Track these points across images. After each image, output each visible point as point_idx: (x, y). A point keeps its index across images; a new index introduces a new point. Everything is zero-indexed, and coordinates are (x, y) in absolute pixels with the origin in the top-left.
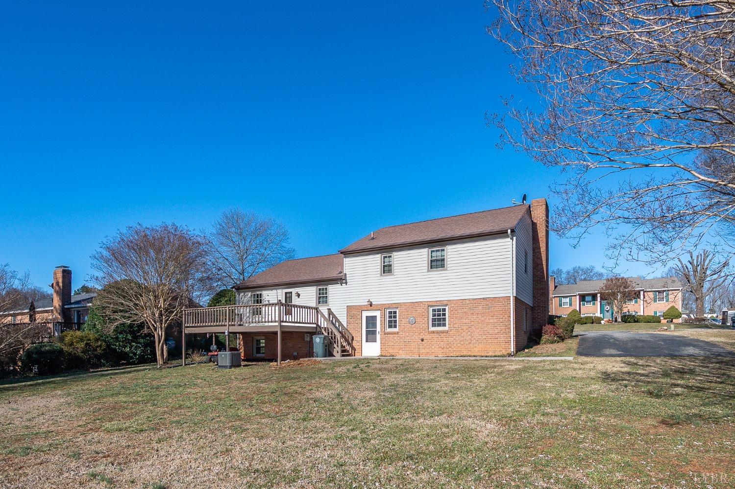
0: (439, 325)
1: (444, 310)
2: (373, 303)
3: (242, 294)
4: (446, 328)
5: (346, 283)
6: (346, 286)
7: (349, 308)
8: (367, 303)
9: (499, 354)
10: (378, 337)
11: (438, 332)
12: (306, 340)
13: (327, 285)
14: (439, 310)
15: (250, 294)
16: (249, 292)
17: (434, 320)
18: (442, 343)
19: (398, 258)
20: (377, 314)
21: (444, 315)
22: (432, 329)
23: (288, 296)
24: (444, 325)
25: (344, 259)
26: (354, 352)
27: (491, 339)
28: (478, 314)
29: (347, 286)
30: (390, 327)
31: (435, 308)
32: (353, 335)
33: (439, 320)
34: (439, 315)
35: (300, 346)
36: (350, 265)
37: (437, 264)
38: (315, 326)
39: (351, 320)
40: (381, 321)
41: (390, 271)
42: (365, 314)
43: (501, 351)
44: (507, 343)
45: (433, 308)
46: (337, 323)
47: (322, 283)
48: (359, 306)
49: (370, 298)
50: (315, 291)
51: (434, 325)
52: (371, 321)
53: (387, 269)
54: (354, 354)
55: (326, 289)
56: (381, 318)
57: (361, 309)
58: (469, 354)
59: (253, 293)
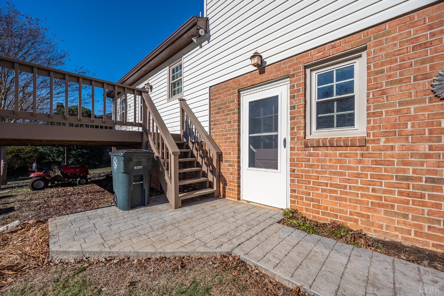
2: (269, 61)
5: (209, 40)
7: (214, 92)
10: (285, 155)
13: (182, 57)
20: (281, 90)
26: (224, 188)
30: (323, 123)
32: (222, 149)
38: (141, 129)
39: (218, 117)
40: (292, 108)
42: (246, 98)
48: (234, 80)
54: (224, 192)
55: (181, 65)
56: (292, 97)
57: (240, 84)
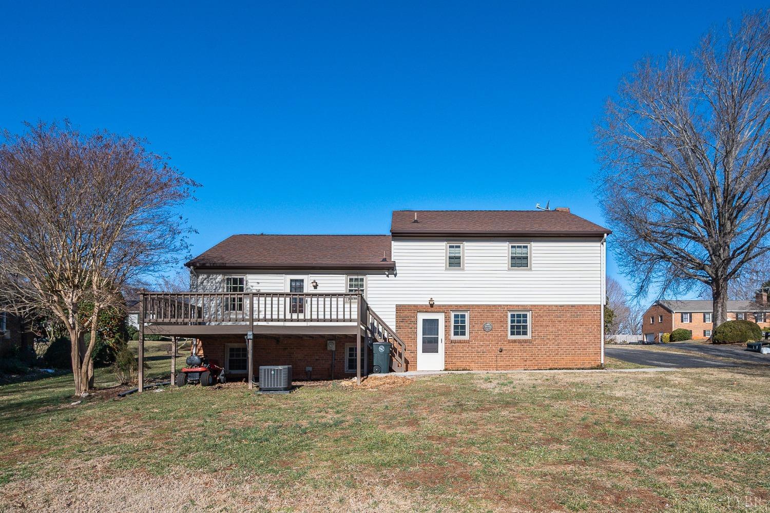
0: (518, 333)
1: (525, 316)
2: (436, 303)
3: (205, 276)
4: (529, 337)
5: (395, 275)
6: (394, 278)
7: (400, 309)
8: (427, 303)
9: (588, 366)
10: (441, 346)
11: (520, 341)
12: (329, 348)
13: (365, 274)
14: (519, 316)
15: (220, 278)
16: (219, 273)
17: (512, 327)
18: (525, 354)
19: (469, 249)
20: (441, 317)
21: (525, 321)
22: (510, 337)
23: (297, 287)
24: (525, 333)
25: (393, 242)
26: (406, 366)
27: (579, 349)
28: (566, 321)
29: (396, 278)
30: (456, 334)
31: (514, 313)
33: (518, 327)
34: (519, 322)
35: (317, 358)
36: (400, 251)
37: (520, 262)
39: (402, 324)
40: (444, 325)
41: (458, 264)
42: (421, 317)
43: (590, 363)
44: (596, 354)
45: (512, 313)
46: (380, 327)
47: (358, 271)
48: (415, 306)
49: (432, 296)
50: (344, 282)
51: (512, 333)
52: (430, 325)
53: (455, 262)
54: (407, 368)
55: (362, 280)
56: (444, 321)
57: (419, 309)
58: (555, 367)
59: (226, 277)
